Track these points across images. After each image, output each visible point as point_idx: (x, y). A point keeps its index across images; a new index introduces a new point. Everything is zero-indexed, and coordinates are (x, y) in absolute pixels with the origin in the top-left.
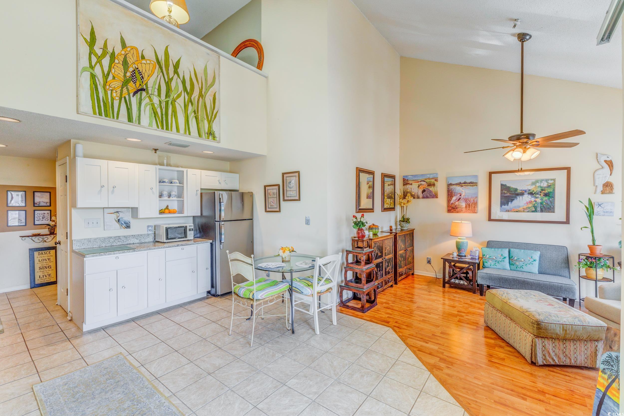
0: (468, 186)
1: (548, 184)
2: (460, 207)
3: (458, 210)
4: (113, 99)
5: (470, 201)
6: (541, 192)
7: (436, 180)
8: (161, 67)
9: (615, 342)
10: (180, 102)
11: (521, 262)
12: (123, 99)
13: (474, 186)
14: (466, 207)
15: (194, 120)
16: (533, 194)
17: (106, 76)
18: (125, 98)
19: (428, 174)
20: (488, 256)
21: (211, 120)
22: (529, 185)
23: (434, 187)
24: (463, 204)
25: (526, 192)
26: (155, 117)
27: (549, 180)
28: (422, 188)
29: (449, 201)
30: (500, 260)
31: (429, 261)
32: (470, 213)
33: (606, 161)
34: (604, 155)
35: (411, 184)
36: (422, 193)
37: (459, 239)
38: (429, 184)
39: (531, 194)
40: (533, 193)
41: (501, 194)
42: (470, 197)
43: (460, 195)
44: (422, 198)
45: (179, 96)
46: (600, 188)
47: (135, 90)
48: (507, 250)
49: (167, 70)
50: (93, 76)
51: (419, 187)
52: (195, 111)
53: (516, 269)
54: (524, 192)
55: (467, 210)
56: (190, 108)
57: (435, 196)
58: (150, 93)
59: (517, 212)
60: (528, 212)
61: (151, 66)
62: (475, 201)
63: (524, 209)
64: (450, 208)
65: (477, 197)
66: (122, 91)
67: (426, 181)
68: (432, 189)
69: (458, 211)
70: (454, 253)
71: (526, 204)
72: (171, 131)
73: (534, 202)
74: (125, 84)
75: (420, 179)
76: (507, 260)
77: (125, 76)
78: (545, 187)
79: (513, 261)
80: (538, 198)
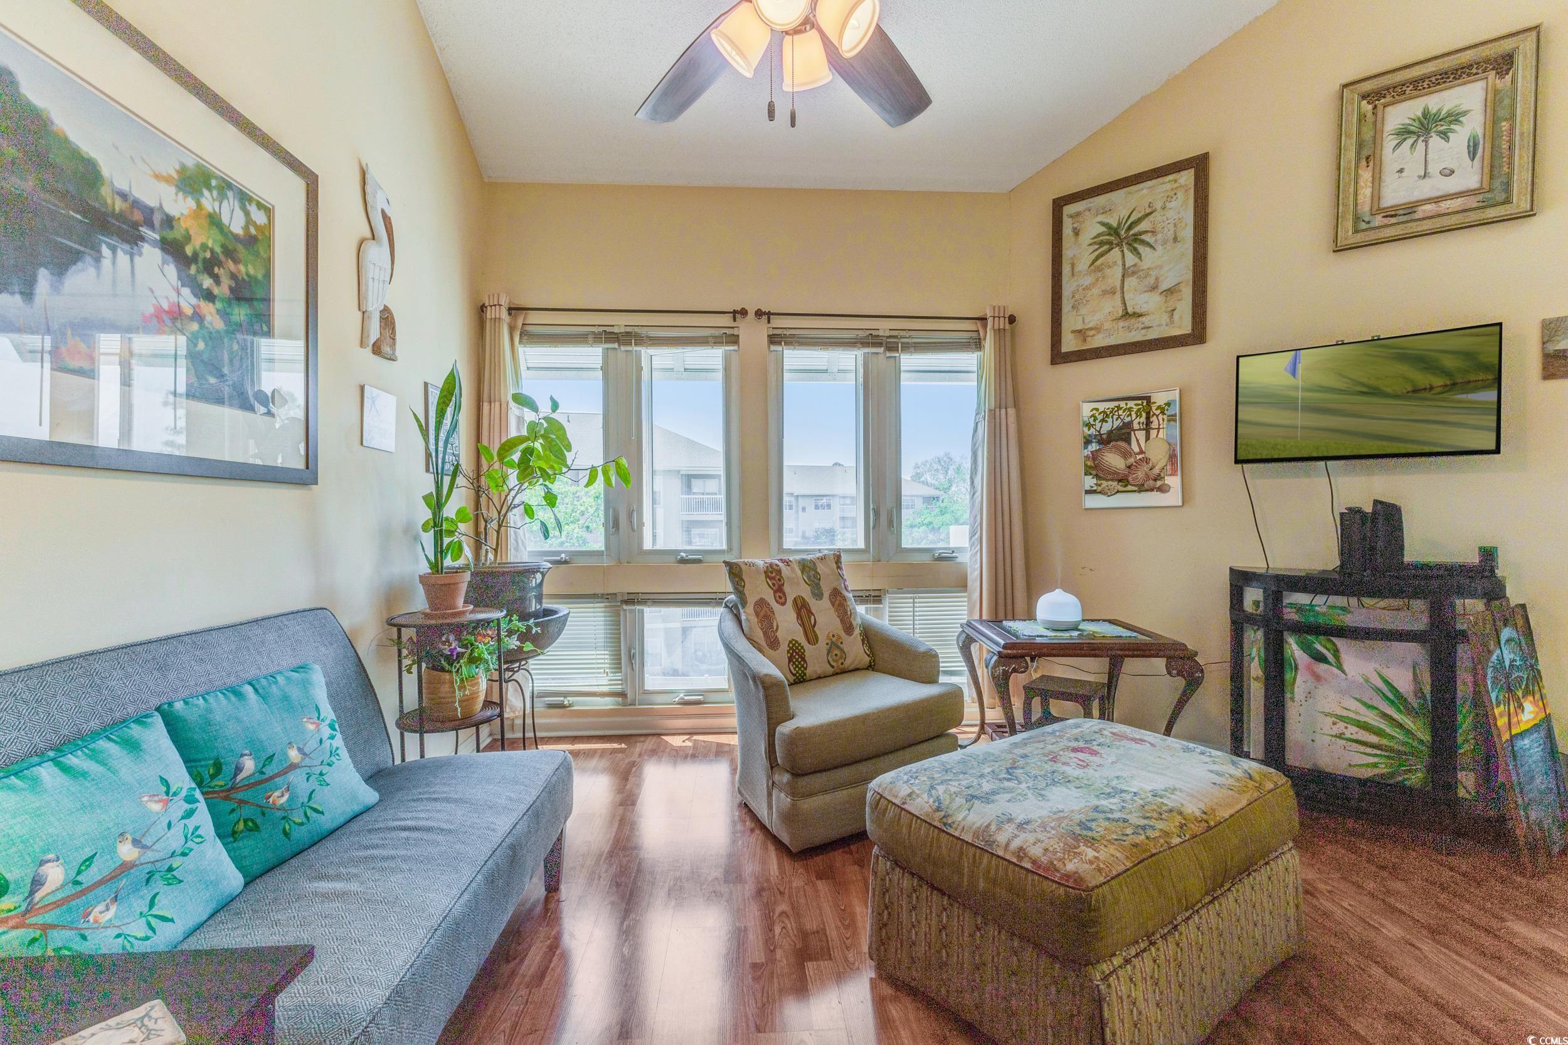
1: (246, 226)
6: (220, 264)
16: (186, 260)
22: (166, 180)
25: (149, 223)
33: (383, 214)
34: (379, 185)
40: (188, 250)
46: (375, 328)
54: (138, 216)
73: (192, 318)
78: (236, 237)
79: (240, 795)
80: (209, 296)
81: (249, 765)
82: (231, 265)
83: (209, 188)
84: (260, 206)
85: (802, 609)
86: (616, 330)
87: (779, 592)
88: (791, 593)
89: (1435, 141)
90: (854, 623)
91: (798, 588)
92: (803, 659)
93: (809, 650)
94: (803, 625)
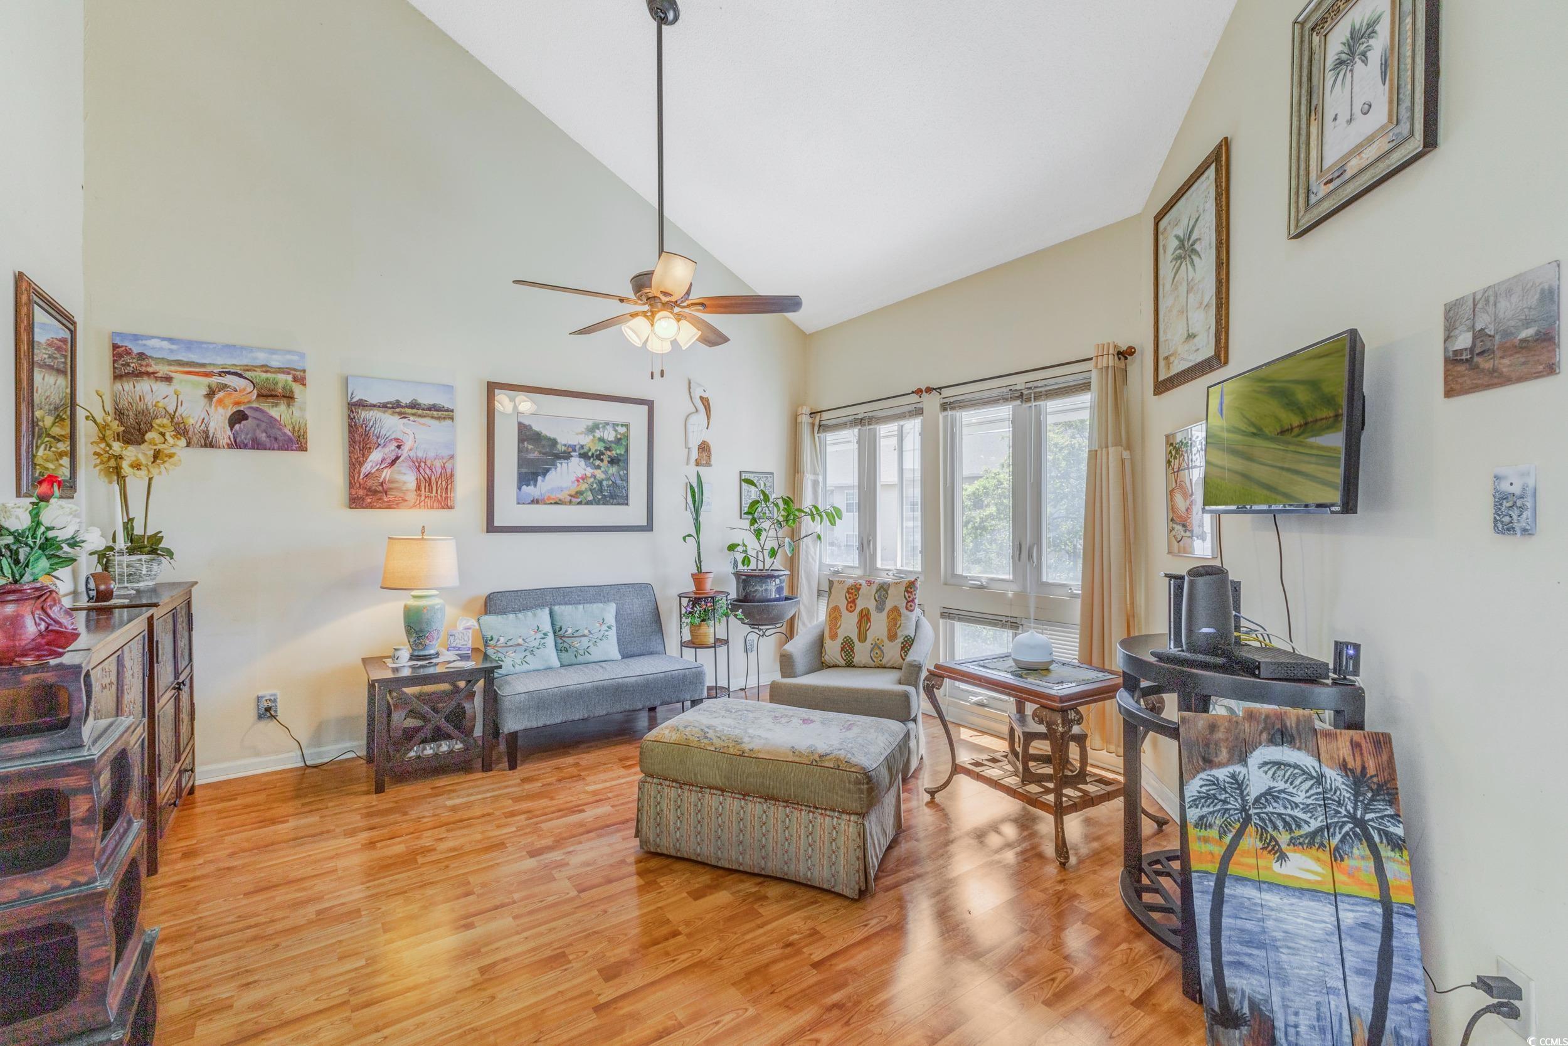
0: (425, 416)
1: (616, 436)
2: (399, 489)
3: (391, 497)
5: (431, 469)
6: (603, 454)
7: (300, 380)
9: (1216, 745)
11: (583, 639)
13: (444, 418)
14: (419, 488)
16: (589, 458)
19: (260, 349)
20: (502, 640)
22: (581, 434)
23: (289, 405)
24: (409, 479)
25: (575, 450)
27: (618, 425)
28: (228, 401)
29: (354, 464)
30: (536, 644)
31: (268, 709)
32: (432, 508)
33: (701, 398)
34: (700, 385)
35: (168, 379)
36: (232, 426)
37: (415, 597)
38: (265, 392)
39: (584, 456)
40: (590, 454)
41: (520, 451)
42: (431, 454)
43: (399, 447)
44: (230, 446)
46: (695, 454)
48: (547, 610)
51: (210, 395)
53: (574, 661)
54: (570, 450)
55: (423, 498)
57: (296, 442)
59: (556, 503)
60: (580, 503)
62: (449, 471)
63: (570, 496)
64: (361, 492)
65: (452, 457)
67: (248, 374)
68: (278, 412)
69: (387, 502)
70: (398, 654)
73: (591, 477)
75: (220, 361)
76: (550, 640)
78: (611, 442)
79: (566, 640)
80: (598, 467)
81: (570, 631)
82: (609, 453)
83: (598, 429)
84: (622, 425)
85: (865, 616)
86: (860, 417)
87: (852, 603)
88: (861, 604)
89: (1359, 64)
90: (899, 634)
91: (866, 602)
92: (852, 651)
93: (858, 646)
94: (860, 628)
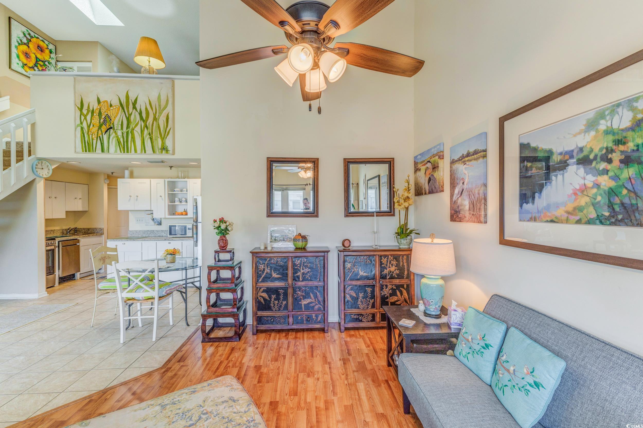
0: (473, 160)
1: (634, 117)
4: (93, 139)
6: (612, 151)
7: (440, 157)
8: (123, 108)
10: (138, 129)
12: (99, 138)
15: (149, 140)
16: (590, 162)
17: (89, 127)
18: (100, 137)
21: (164, 137)
22: (580, 133)
23: (438, 171)
25: (572, 157)
26: (119, 145)
28: (428, 174)
30: (477, 348)
35: (420, 169)
36: (428, 185)
39: (586, 161)
40: (591, 157)
43: (463, 183)
44: (428, 193)
45: (136, 125)
47: (106, 130)
48: (505, 328)
49: (128, 108)
50: (82, 128)
51: (425, 173)
52: (149, 134)
54: (567, 157)
56: (146, 132)
57: (439, 188)
58: (116, 129)
59: (552, 221)
60: (579, 222)
61: (116, 109)
63: (568, 213)
66: (98, 133)
67: (431, 161)
71: (574, 197)
72: (131, 152)
73: (593, 187)
74: (100, 127)
75: (427, 158)
76: (493, 355)
77: (100, 122)
78: (625, 130)
79: (499, 363)
80: (606, 172)
82: (621, 148)
83: (604, 118)
